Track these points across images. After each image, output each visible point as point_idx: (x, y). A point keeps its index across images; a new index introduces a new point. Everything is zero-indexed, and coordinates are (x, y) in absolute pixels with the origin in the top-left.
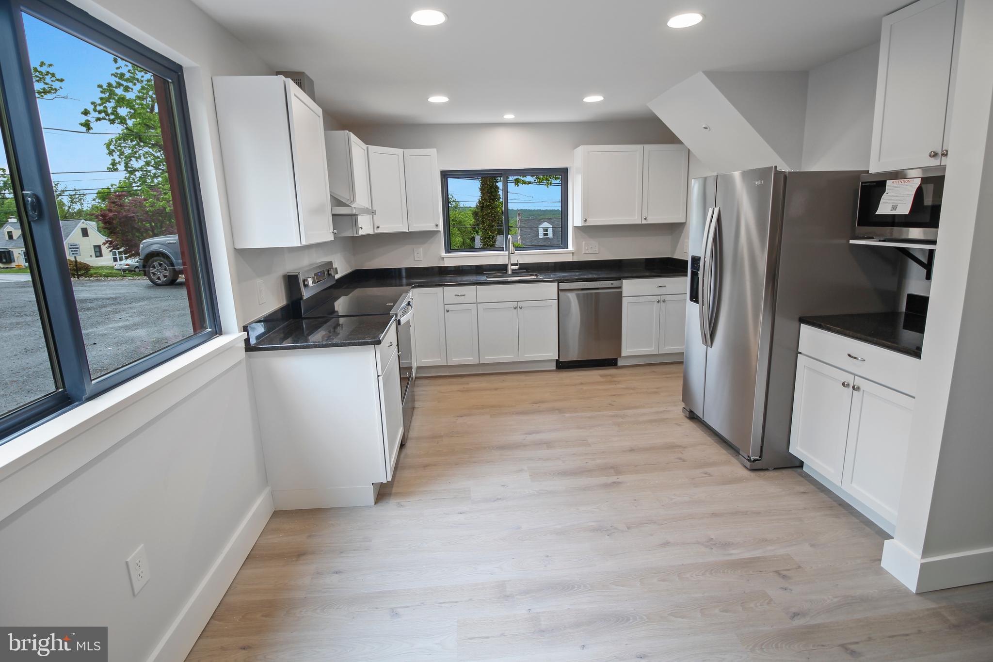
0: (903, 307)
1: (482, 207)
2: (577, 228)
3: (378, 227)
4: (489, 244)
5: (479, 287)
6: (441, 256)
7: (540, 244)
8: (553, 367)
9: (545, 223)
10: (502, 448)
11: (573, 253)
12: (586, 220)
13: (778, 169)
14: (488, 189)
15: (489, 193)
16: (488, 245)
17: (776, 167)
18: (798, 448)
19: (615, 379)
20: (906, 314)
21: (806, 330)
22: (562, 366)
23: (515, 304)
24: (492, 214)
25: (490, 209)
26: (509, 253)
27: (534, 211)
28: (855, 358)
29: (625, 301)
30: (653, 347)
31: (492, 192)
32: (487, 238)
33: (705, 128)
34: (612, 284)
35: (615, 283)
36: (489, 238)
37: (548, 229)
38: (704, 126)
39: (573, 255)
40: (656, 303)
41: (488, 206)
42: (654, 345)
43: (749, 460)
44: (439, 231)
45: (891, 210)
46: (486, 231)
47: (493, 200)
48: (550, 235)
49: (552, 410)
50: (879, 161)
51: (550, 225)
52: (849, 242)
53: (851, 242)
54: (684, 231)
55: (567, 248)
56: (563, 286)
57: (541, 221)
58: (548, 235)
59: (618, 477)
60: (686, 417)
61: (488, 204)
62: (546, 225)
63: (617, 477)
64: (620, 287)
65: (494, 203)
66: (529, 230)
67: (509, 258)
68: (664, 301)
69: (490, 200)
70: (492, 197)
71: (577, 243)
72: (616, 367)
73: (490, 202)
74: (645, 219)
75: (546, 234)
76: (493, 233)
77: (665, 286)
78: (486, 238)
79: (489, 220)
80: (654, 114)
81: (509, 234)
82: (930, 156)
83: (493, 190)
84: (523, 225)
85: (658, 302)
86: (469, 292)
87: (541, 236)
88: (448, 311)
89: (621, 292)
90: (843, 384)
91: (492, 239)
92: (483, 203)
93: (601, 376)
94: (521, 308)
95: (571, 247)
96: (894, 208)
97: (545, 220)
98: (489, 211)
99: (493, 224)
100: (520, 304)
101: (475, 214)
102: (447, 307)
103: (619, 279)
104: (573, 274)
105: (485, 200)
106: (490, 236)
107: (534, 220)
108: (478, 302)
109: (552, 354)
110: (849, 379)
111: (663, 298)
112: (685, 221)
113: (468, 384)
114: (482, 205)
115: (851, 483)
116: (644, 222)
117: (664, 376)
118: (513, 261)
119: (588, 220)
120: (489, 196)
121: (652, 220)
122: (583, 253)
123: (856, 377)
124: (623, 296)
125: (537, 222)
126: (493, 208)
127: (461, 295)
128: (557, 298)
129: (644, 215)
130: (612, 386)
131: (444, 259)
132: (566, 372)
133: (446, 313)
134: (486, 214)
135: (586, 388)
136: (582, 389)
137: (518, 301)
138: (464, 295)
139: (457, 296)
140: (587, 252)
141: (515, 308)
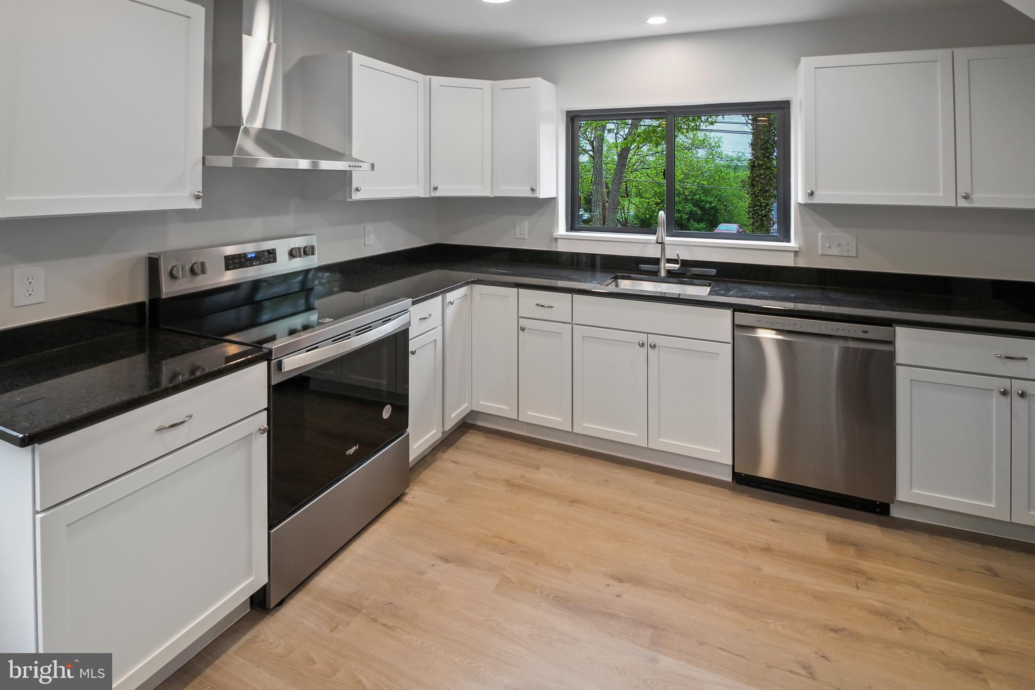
3: (435, 189)
4: (760, 213)
5: (576, 297)
6: (554, 235)
8: (726, 476)
11: (795, 252)
12: (812, 194)
14: (762, 145)
15: (763, 150)
16: (758, 215)
22: (746, 479)
23: (647, 338)
24: (766, 176)
25: (763, 169)
29: (902, 376)
31: (767, 148)
32: (758, 206)
36: (761, 206)
39: (795, 256)
40: (997, 393)
41: (761, 165)
42: (994, 497)
44: (546, 198)
46: (757, 196)
55: (788, 241)
61: (761, 163)
64: (891, 343)
67: (662, 249)
68: (1020, 395)
69: (764, 157)
72: (885, 518)
73: (763, 161)
74: (966, 197)
76: (767, 199)
77: (1022, 358)
78: (756, 206)
79: (761, 183)
83: (769, 146)
86: (561, 303)
88: (523, 329)
89: (892, 355)
91: (765, 207)
92: (754, 162)
94: (653, 347)
95: (793, 241)
98: (762, 172)
99: (767, 188)
100: (652, 339)
102: (523, 322)
103: (889, 323)
105: (757, 158)
106: (761, 203)
108: (575, 323)
109: (718, 451)
111: (1017, 385)
116: (962, 203)
120: (763, 153)
121: (983, 201)
122: (820, 254)
126: (767, 168)
127: (548, 307)
128: (730, 340)
129: (962, 191)
130: (847, 590)
131: (558, 240)
132: (751, 496)
133: (521, 332)
134: (758, 175)
135: (769, 568)
136: (758, 569)
137: (648, 333)
138: (552, 307)
139: (540, 306)
140: (829, 253)
141: (642, 345)
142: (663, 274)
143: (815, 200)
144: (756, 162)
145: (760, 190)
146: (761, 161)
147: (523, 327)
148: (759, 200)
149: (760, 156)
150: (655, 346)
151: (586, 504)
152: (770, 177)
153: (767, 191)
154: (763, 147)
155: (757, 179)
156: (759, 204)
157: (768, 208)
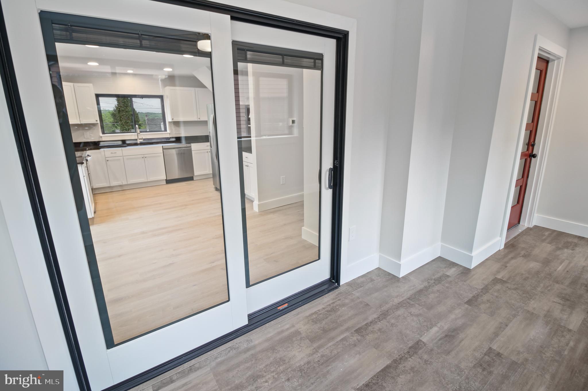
1: (119, 111)
2: (169, 122)
6: (100, 136)
8: (165, 182)
12: (173, 119)
15: (123, 103)
22: (168, 182)
23: (143, 156)
26: (137, 134)
29: (193, 152)
35: (188, 145)
39: (170, 135)
41: (123, 110)
44: (98, 123)
46: (123, 125)
47: (126, 107)
55: (167, 131)
64: (191, 147)
65: (127, 108)
67: (138, 136)
69: (124, 107)
70: (125, 105)
71: (171, 129)
72: (193, 180)
73: (124, 108)
74: (199, 119)
79: (125, 119)
80: (195, 76)
81: (136, 125)
85: (207, 152)
86: (118, 151)
89: (191, 149)
92: (120, 109)
95: (168, 131)
98: (124, 114)
99: (128, 121)
100: (145, 156)
101: (113, 115)
102: (107, 159)
103: (191, 143)
108: (124, 155)
109: (163, 177)
111: (209, 150)
114: (119, 110)
116: (199, 120)
118: (140, 137)
121: (202, 119)
124: (192, 150)
126: (126, 112)
127: (114, 153)
128: (162, 152)
129: (199, 117)
131: (102, 137)
133: (107, 162)
134: (122, 115)
138: (116, 153)
139: (112, 153)
140: (176, 133)
141: (143, 157)
144: (121, 109)
145: (125, 122)
146: (123, 108)
148: (125, 127)
149: (122, 105)
152: (128, 116)
153: (128, 123)
154: (123, 101)
155: (123, 117)
156: (125, 129)
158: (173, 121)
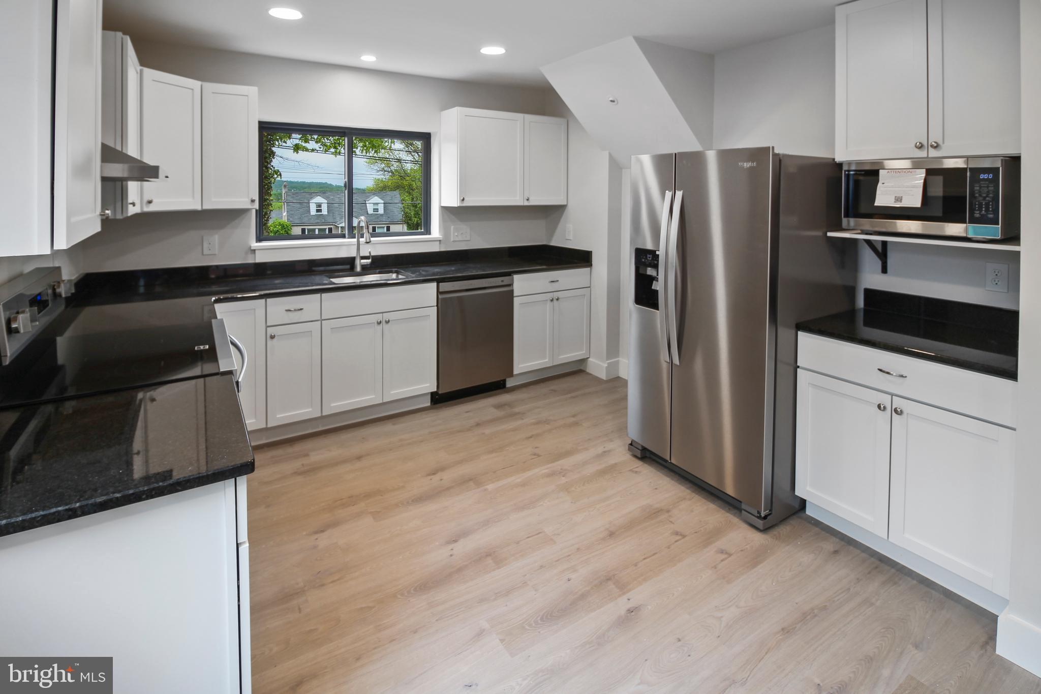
0: (860, 302)
2: (446, 210)
3: (150, 202)
5: (324, 295)
6: (251, 247)
7: (312, 221)
8: (427, 403)
9: (319, 197)
10: (425, 586)
11: (440, 241)
12: (463, 200)
13: (776, 151)
17: (773, 148)
18: (808, 488)
19: (516, 410)
20: (866, 311)
21: (804, 338)
22: (439, 399)
23: (379, 317)
26: (359, 242)
27: (297, 183)
28: (888, 373)
29: (517, 301)
30: (547, 358)
33: (611, 101)
34: (502, 281)
35: (506, 280)
37: (322, 204)
38: (611, 99)
39: (440, 243)
40: (549, 302)
42: (547, 355)
43: (759, 517)
44: (247, 211)
45: (895, 202)
48: (325, 211)
49: (466, 481)
50: (847, 149)
51: (324, 200)
52: (827, 234)
53: (830, 234)
54: (564, 214)
55: (430, 234)
56: (445, 286)
57: (312, 194)
58: (321, 212)
59: (628, 595)
60: (635, 456)
62: (319, 199)
63: (625, 597)
64: (511, 285)
66: (298, 206)
67: (358, 249)
68: (557, 299)
71: (442, 229)
72: (504, 389)
74: (528, 200)
75: (318, 211)
77: (558, 281)
80: (549, 83)
82: (916, 147)
84: (290, 199)
85: (552, 300)
86: (310, 304)
87: (313, 211)
88: (272, 337)
89: (512, 291)
90: (879, 406)
93: (499, 407)
94: (387, 322)
95: (435, 234)
96: (898, 199)
97: (317, 194)
100: (387, 316)
102: (271, 331)
103: (509, 274)
104: (447, 268)
107: (304, 194)
108: (323, 319)
109: (428, 385)
110: (886, 400)
111: (556, 295)
112: (566, 204)
113: (307, 455)
115: (904, 534)
116: (526, 203)
117: (569, 395)
119: (465, 199)
121: (533, 202)
122: (452, 240)
123: (893, 397)
124: (515, 295)
125: (309, 196)
127: (295, 310)
128: (435, 304)
130: (519, 422)
131: (256, 251)
132: (446, 407)
133: (269, 341)
135: (488, 431)
136: (484, 434)
137: (383, 313)
138: (301, 309)
139: (290, 310)
140: (457, 239)
141: (379, 323)
142: (358, 269)
143: (465, 204)
147: (273, 335)
150: (389, 321)
151: (368, 455)
157: (267, 216)
158: (464, 205)
